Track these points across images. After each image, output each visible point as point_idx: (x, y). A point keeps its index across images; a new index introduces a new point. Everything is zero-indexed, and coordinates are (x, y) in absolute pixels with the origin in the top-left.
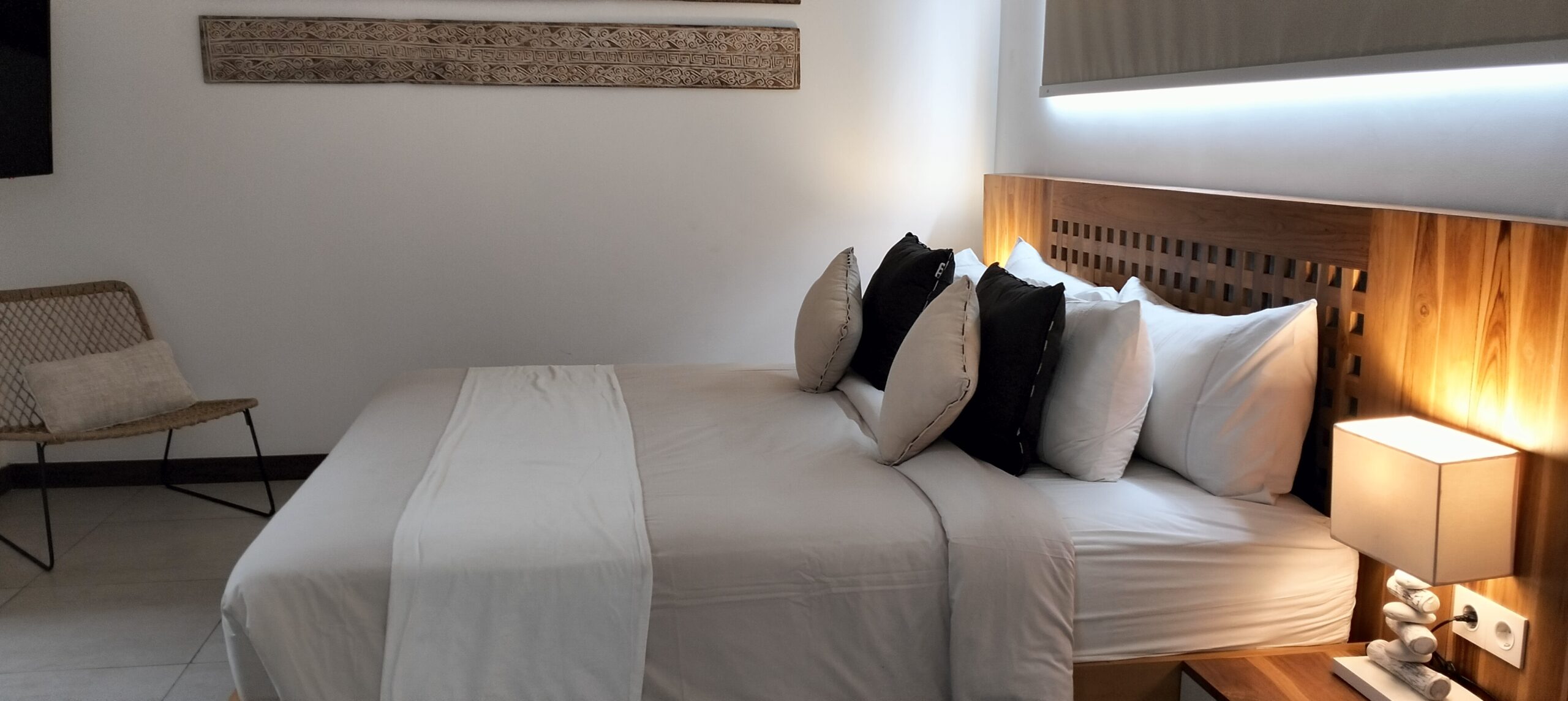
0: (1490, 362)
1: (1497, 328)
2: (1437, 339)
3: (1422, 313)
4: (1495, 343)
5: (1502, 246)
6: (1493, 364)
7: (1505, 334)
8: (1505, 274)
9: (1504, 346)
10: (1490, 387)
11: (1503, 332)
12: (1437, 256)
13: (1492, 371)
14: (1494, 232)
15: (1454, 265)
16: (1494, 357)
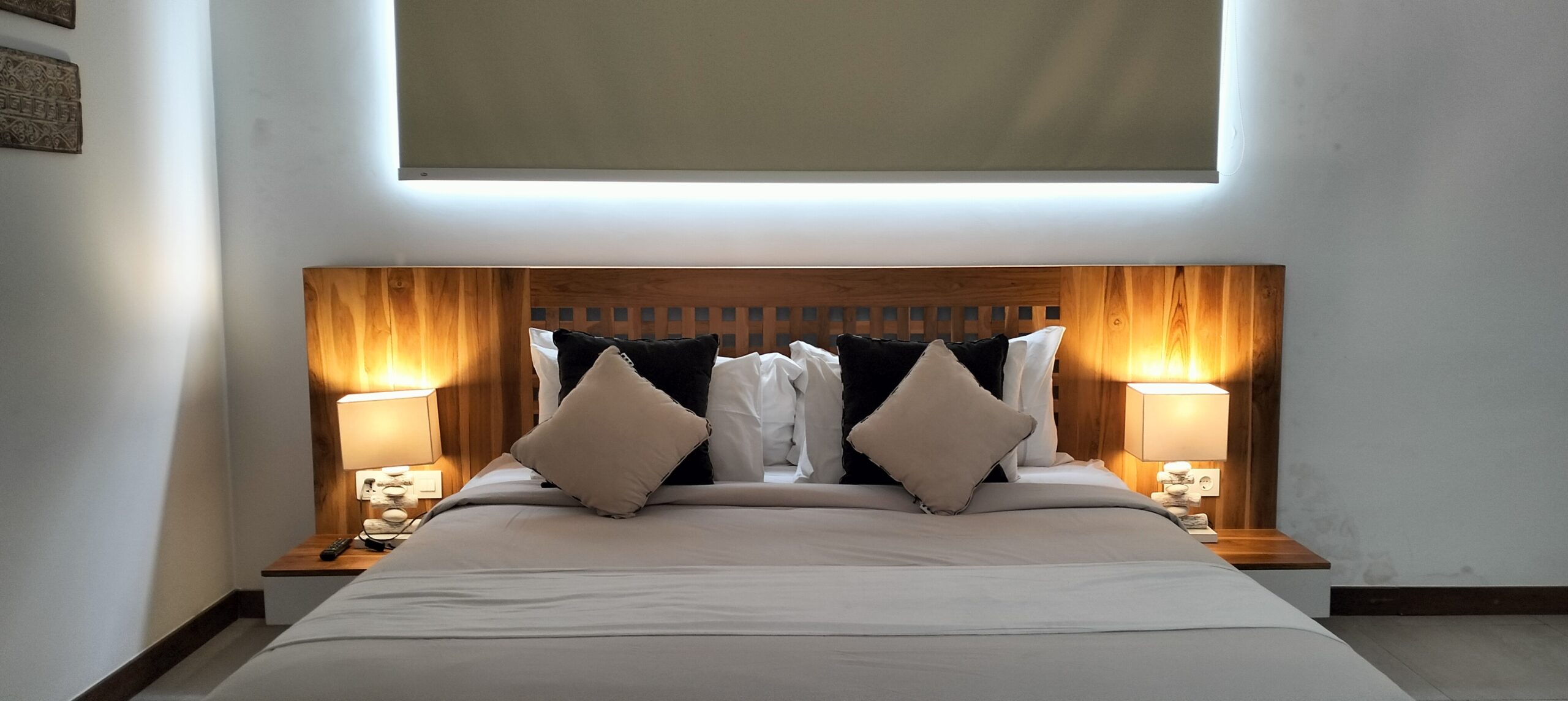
0: (1176, 342)
1: (1179, 322)
2: (1131, 337)
3: (1115, 324)
4: (1178, 331)
5: (1178, 279)
6: (1178, 343)
7: (1185, 326)
8: (1182, 294)
9: (1186, 332)
10: (1177, 356)
11: (1183, 325)
12: (1125, 290)
13: (1177, 346)
14: (1170, 274)
15: (1141, 294)
16: (1178, 339)
